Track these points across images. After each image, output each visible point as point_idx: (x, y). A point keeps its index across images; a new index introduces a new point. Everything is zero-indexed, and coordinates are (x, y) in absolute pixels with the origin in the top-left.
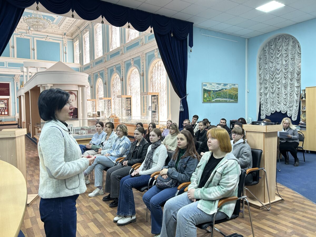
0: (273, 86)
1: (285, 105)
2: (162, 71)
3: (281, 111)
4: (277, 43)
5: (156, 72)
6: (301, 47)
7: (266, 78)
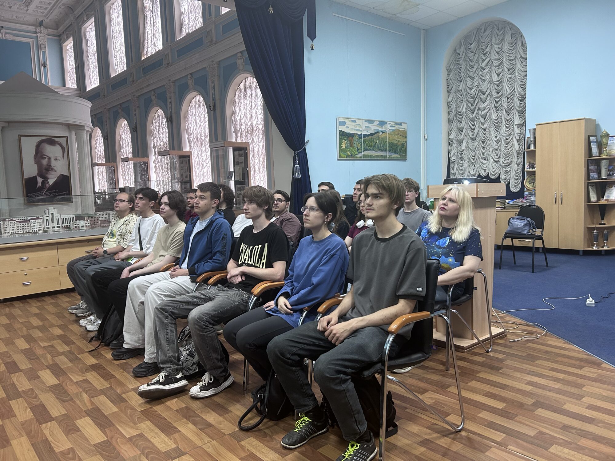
0: (473, 125)
1: (497, 162)
2: (253, 98)
3: (488, 174)
4: (480, 37)
5: (242, 101)
6: (528, 45)
7: (460, 110)
